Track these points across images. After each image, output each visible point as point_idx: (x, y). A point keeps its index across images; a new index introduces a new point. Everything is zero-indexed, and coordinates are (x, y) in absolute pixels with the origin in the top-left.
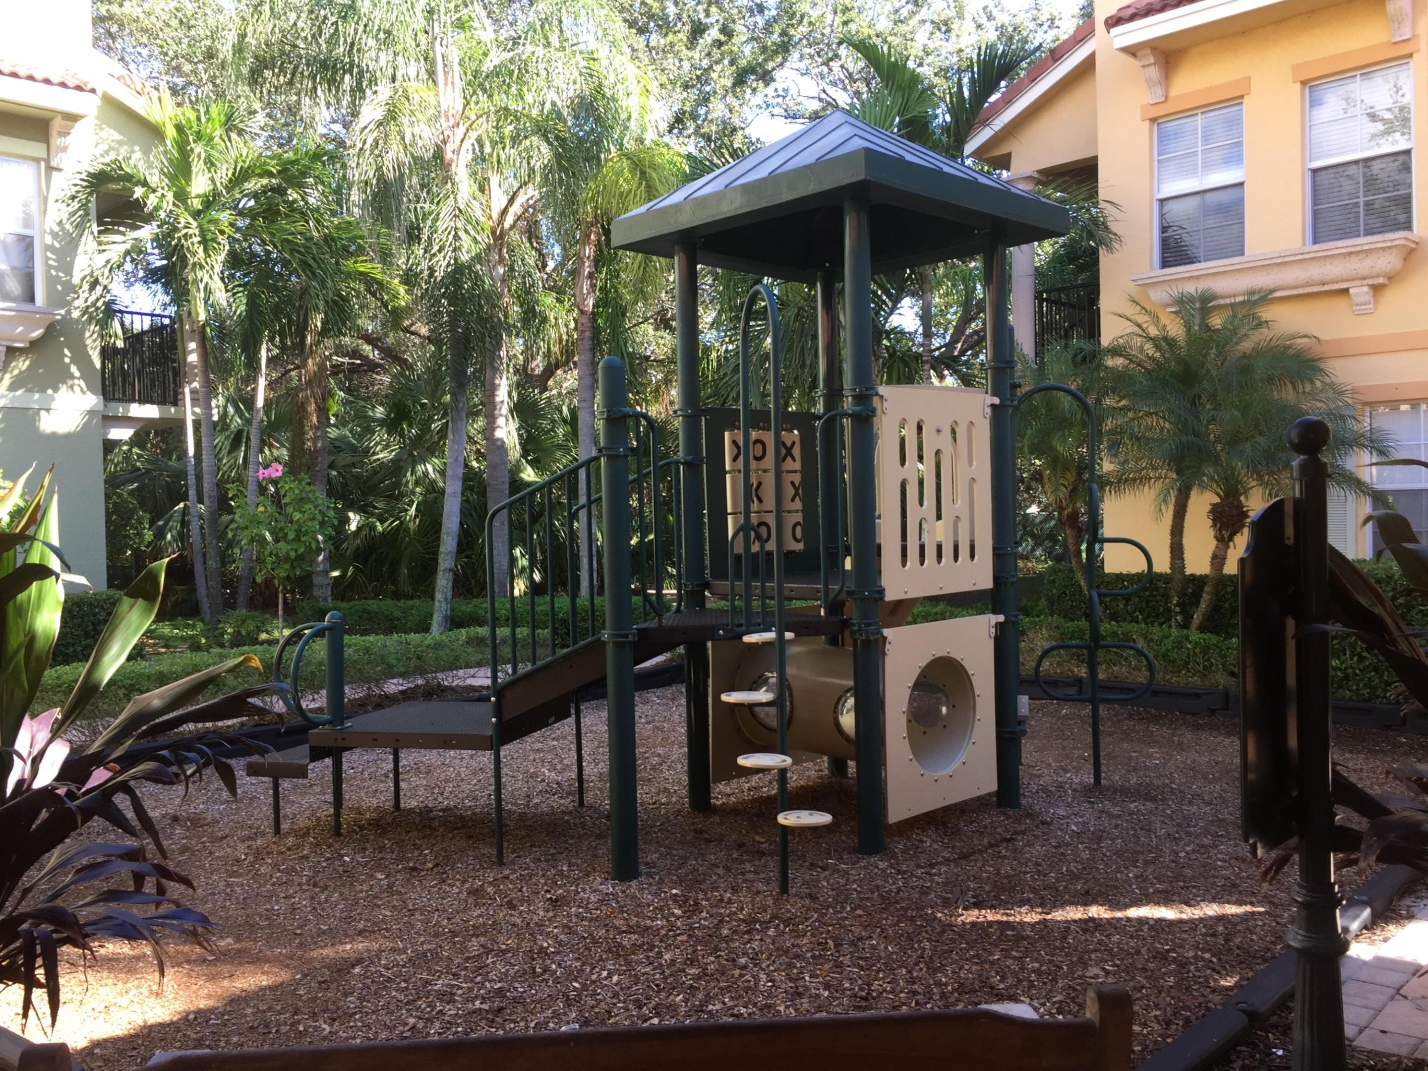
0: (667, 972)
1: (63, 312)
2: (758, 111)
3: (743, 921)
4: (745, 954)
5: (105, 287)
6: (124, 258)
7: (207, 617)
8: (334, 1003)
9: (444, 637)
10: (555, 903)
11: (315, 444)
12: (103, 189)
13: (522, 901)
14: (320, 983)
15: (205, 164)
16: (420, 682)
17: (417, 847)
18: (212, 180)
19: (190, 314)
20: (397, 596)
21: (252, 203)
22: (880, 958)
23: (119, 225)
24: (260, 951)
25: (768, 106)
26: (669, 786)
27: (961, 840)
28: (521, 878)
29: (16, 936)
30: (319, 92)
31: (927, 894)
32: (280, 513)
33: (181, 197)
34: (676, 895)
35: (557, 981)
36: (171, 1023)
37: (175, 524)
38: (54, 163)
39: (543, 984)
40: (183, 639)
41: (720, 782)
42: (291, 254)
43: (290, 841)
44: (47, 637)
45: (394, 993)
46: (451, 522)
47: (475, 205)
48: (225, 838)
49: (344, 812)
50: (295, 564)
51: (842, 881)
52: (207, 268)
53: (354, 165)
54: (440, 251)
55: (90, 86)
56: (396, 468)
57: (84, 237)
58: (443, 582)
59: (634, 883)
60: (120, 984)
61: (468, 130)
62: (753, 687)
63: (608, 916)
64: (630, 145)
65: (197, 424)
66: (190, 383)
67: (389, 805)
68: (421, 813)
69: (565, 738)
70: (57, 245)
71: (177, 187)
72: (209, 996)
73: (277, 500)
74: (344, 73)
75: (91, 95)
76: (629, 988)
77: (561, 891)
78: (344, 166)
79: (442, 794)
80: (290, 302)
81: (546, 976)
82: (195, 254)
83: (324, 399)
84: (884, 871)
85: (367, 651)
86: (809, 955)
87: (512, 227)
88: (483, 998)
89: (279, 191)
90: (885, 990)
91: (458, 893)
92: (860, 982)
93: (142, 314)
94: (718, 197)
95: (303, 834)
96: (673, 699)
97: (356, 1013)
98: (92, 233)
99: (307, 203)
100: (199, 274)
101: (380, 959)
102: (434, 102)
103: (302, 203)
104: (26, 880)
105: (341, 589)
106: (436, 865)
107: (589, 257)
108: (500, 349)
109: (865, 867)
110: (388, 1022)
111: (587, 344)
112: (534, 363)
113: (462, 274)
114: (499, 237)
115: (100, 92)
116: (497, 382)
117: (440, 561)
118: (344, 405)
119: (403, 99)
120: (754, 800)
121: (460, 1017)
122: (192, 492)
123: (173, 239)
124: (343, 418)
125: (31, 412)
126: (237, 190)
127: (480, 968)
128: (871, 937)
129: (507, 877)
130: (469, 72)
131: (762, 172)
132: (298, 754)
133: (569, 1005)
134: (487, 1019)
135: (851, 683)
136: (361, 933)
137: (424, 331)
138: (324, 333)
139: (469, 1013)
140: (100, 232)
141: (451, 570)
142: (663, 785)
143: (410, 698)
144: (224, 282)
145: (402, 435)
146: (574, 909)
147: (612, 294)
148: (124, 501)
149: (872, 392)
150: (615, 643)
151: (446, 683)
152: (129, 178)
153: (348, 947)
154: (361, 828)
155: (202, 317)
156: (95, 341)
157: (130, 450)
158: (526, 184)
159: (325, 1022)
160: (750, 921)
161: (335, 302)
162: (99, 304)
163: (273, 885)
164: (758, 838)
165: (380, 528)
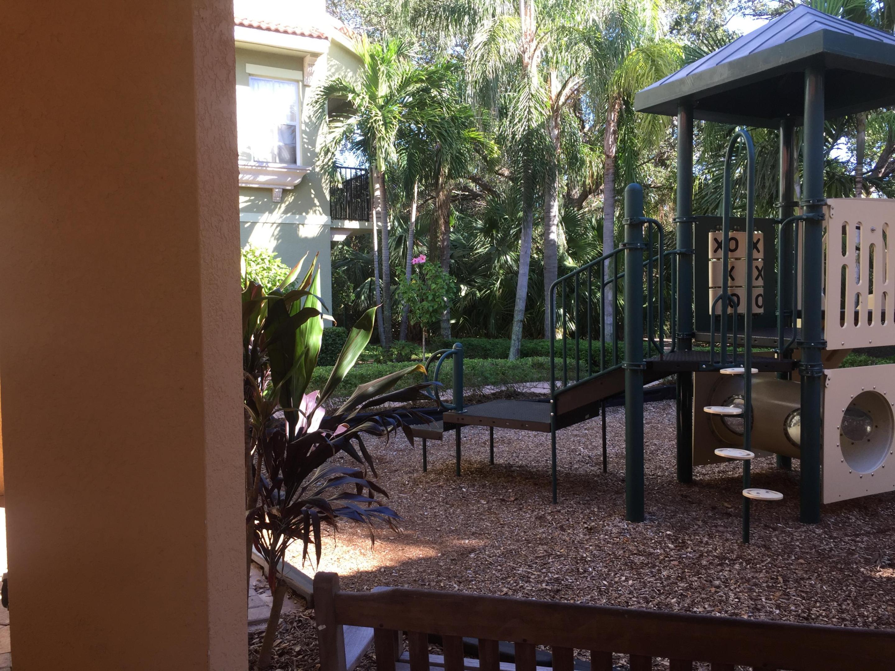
0: (665, 583)
1: (311, 168)
2: (733, 13)
3: (717, 557)
4: (718, 578)
5: (333, 153)
6: (343, 136)
7: (384, 344)
8: (460, 572)
9: (518, 362)
10: (590, 531)
11: (443, 243)
12: (331, 96)
13: (569, 527)
14: (452, 560)
15: (386, 77)
16: (504, 388)
17: (504, 487)
18: (390, 87)
19: (376, 167)
20: (488, 336)
21: (411, 99)
22: (817, 594)
23: (340, 116)
24: (418, 537)
25: (741, 9)
26: (663, 465)
27: (878, 520)
28: (568, 513)
29: (300, 513)
30: (450, 27)
31: (853, 554)
32: (424, 285)
33: (373, 98)
34: (669, 535)
35: (593, 578)
36: (372, 572)
37: (366, 290)
38: (305, 83)
39: (584, 579)
40: (371, 356)
41: (698, 465)
42: (433, 129)
43: (432, 476)
44: (315, 349)
45: (494, 572)
46: (522, 292)
47: (543, 91)
48: (397, 471)
49: (462, 462)
50: (432, 314)
51: (789, 539)
52: (387, 139)
53: (469, 71)
54: (519, 122)
55: (325, 36)
56: (488, 258)
57: (322, 125)
58: (517, 329)
59: (641, 524)
60: (344, 546)
61: (539, 43)
62: (726, 403)
63: (624, 543)
64: (644, 43)
65: (379, 232)
66: (376, 208)
67: (487, 460)
68: (506, 467)
69: (593, 429)
70: (308, 130)
71: (371, 92)
72: (391, 560)
73: (422, 277)
74: (465, 15)
75: (326, 41)
76: (640, 590)
77: (593, 524)
78: (463, 73)
79: (518, 457)
80: (431, 158)
81: (586, 575)
82: (380, 131)
83: (448, 217)
84: (820, 535)
85: (474, 368)
86: (764, 585)
87: (564, 104)
88: (548, 583)
89: (426, 90)
90: (821, 615)
91: (530, 518)
92: (802, 607)
93: (351, 168)
94: (711, 72)
95: (440, 473)
96: (664, 409)
97: (472, 581)
98: (326, 122)
99: (442, 97)
100: (382, 143)
101: (485, 551)
102: (518, 26)
103: (439, 97)
104: (304, 483)
105: (456, 331)
106: (516, 499)
107: (613, 121)
108: (554, 182)
109: (805, 532)
110: (491, 588)
111: (611, 177)
112: (574, 192)
113: (533, 136)
114: (556, 110)
115: (330, 39)
116: (552, 203)
117: (515, 316)
118: (458, 220)
119: (500, 27)
120: (722, 479)
121: (534, 592)
122: (376, 272)
123: (368, 123)
124: (458, 228)
125: (294, 226)
126: (403, 92)
127: (545, 564)
128: (810, 579)
129: (559, 511)
130: (540, 5)
131: (745, 52)
132: (437, 426)
133: (601, 595)
134: (550, 595)
135: (799, 406)
136: (473, 534)
137: (507, 173)
138: (450, 176)
139: (539, 590)
140: (330, 121)
141: (521, 321)
142: (658, 464)
143: (497, 398)
144: (395, 147)
145: (492, 237)
146: (602, 536)
147: (629, 143)
148: (341, 277)
149: (823, 203)
150: (631, 370)
151: (519, 390)
152: (345, 89)
153: (467, 541)
154: (472, 473)
155: (383, 168)
156: (327, 185)
157: (342, 248)
158: (574, 75)
159: (455, 583)
160: (722, 558)
161: (457, 157)
162: (330, 163)
163: (424, 500)
164: (726, 504)
165: (478, 295)
